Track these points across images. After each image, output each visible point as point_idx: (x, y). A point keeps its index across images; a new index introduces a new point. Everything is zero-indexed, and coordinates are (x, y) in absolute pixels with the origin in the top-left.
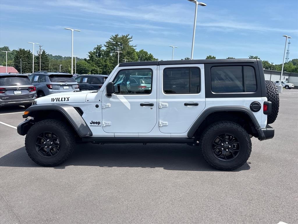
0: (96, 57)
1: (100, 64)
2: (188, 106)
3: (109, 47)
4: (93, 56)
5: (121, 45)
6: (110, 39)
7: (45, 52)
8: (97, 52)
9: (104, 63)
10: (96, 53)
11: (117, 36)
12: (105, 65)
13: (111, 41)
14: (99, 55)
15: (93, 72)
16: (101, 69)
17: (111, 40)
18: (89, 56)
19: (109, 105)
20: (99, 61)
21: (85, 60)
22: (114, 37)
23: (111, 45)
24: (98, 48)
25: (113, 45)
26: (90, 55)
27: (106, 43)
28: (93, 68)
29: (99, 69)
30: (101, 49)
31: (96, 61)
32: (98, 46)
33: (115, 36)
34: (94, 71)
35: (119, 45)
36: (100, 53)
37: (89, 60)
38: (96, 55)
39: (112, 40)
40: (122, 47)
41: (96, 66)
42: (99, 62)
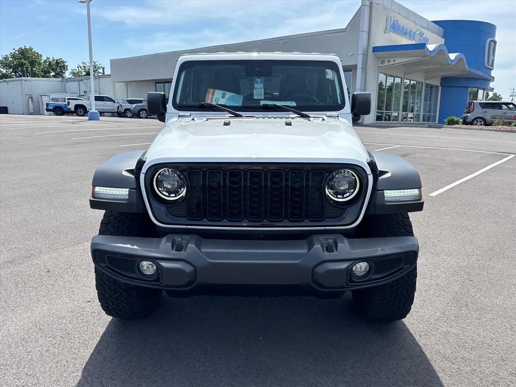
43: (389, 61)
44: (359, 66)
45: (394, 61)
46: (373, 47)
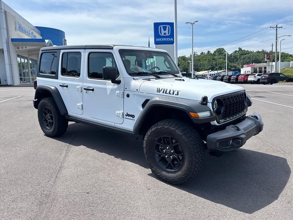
43: (22, 48)
44: (5, 49)
45: (26, 48)
46: (11, 39)
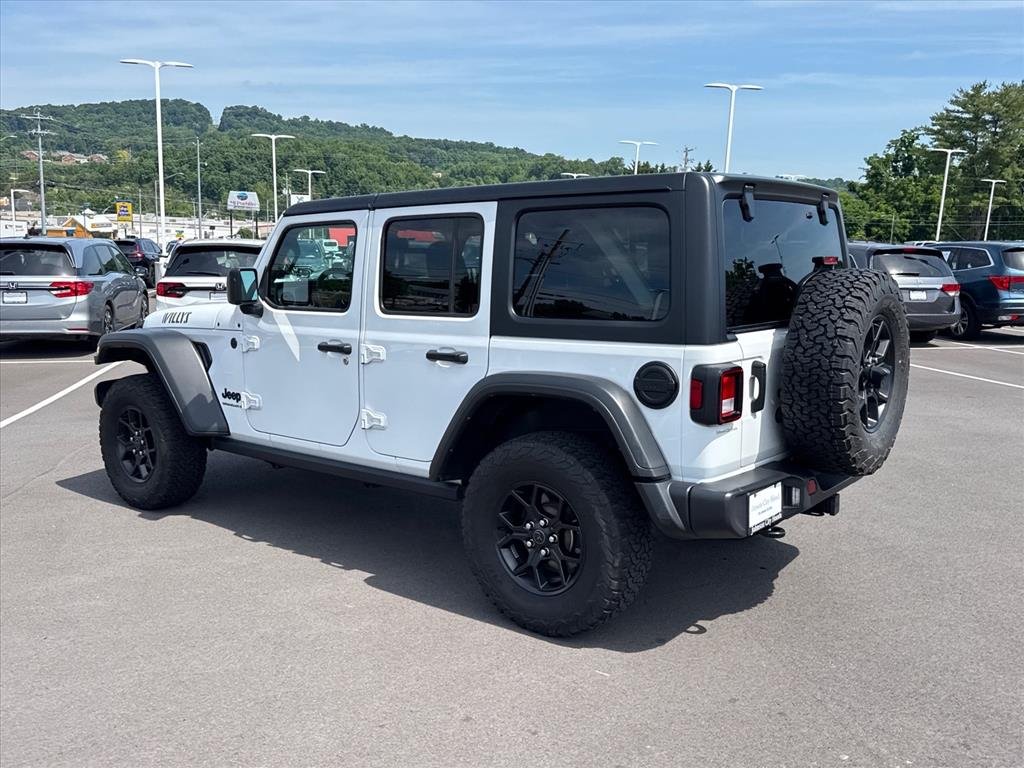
0: (894, 176)
1: (904, 202)
2: (438, 362)
3: (943, 134)
4: (882, 171)
5: (995, 122)
6: (952, 102)
7: (711, 168)
8: (897, 155)
9: (921, 197)
10: (896, 162)
11: (978, 89)
12: (926, 202)
13: (954, 111)
14: (908, 169)
15: (875, 229)
16: (907, 217)
17: (952, 107)
18: (868, 172)
19: (256, 341)
20: (903, 189)
21: (852, 187)
22: (967, 95)
23: (952, 126)
24: (904, 141)
25: (961, 124)
26: (870, 167)
27: (933, 119)
28: (877, 215)
29: (901, 218)
30: (917, 144)
31: (891, 189)
32: (905, 132)
33: (974, 89)
34: (878, 226)
35: (986, 122)
36: (910, 157)
37: (864, 187)
38: (895, 169)
39: (957, 108)
40: (998, 130)
41: (889, 208)
42: (902, 193)
